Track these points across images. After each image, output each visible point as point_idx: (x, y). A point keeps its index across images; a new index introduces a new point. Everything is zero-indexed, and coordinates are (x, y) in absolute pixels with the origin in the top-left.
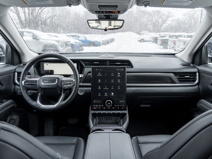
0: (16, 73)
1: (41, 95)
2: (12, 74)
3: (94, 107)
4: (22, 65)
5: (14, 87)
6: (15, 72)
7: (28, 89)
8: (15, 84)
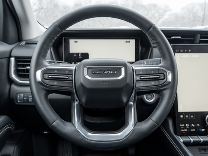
0: (13, 59)
1: (81, 105)
2: (5, 61)
3: (181, 128)
4: (23, 43)
5: (8, 87)
6: (10, 56)
7: (49, 91)
8: (11, 81)
